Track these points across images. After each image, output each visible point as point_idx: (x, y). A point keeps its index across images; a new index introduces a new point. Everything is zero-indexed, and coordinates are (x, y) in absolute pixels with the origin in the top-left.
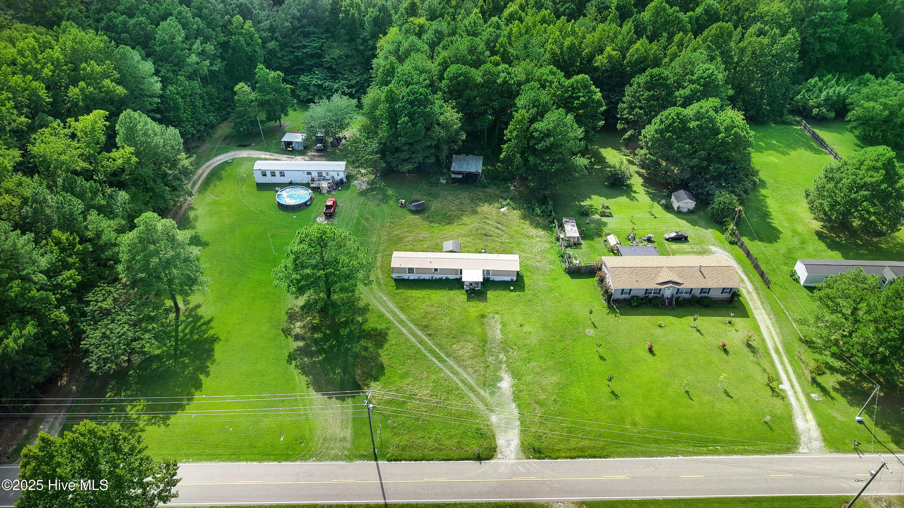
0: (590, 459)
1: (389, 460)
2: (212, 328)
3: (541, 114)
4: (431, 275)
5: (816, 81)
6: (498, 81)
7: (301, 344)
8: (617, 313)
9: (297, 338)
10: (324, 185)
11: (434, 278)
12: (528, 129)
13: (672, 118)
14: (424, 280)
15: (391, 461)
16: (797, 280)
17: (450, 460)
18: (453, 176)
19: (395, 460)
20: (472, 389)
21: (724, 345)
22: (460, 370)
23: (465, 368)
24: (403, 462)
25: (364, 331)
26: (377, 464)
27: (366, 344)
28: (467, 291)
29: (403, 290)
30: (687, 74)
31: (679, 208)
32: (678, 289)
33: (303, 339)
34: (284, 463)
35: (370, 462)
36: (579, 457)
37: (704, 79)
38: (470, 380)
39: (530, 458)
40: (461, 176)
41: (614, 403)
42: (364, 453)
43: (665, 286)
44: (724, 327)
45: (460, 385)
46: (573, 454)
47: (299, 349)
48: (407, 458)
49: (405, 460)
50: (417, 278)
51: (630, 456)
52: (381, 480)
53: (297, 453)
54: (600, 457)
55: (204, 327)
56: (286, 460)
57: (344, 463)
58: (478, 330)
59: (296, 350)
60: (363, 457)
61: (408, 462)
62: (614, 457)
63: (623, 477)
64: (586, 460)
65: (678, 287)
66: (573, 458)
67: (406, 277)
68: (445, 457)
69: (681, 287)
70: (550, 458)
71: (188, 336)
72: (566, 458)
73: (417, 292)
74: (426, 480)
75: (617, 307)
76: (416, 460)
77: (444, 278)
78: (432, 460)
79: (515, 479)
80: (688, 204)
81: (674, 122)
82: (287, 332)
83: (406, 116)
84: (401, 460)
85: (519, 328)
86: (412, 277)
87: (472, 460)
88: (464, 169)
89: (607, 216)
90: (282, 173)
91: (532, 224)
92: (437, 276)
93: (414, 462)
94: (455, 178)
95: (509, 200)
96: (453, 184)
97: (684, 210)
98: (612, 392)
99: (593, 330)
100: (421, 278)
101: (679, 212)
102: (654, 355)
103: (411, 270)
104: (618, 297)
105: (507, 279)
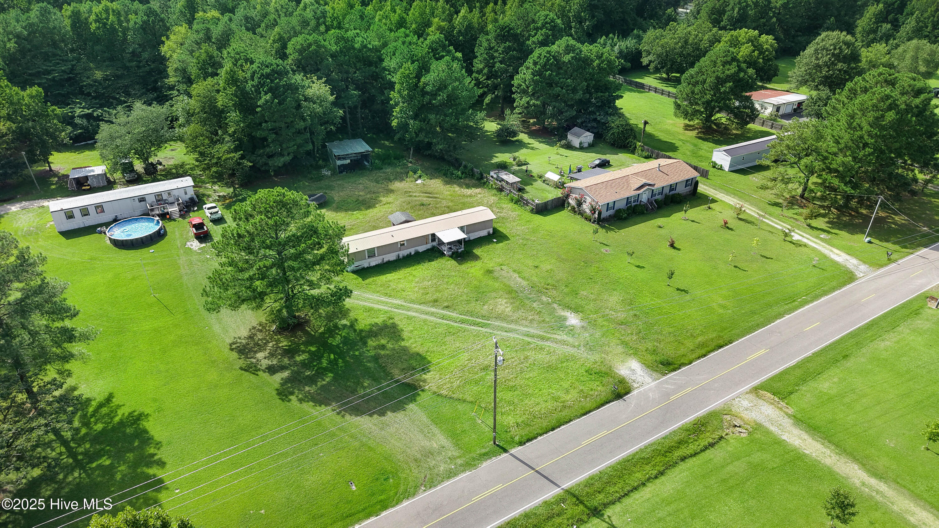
0: (720, 350)
1: (521, 444)
2: (119, 407)
3: (424, 68)
4: (397, 253)
5: (604, 40)
6: (356, 46)
7: (286, 374)
8: (613, 229)
9: (272, 370)
10: (174, 209)
11: (401, 256)
12: (416, 85)
13: (545, 56)
14: (389, 262)
15: (525, 443)
16: (721, 168)
17: (589, 412)
19: (529, 440)
20: (543, 338)
21: (726, 223)
22: (512, 326)
23: (516, 322)
24: (539, 438)
25: (361, 331)
26: (511, 455)
27: (377, 343)
28: (450, 256)
29: (374, 279)
30: (529, 25)
31: (581, 143)
32: (653, 191)
33: (283, 368)
34: (384, 514)
35: (500, 458)
37: (549, 24)
38: (532, 331)
39: (667, 374)
40: (348, 161)
41: (688, 297)
42: (484, 451)
43: (642, 190)
44: (709, 212)
45: (527, 339)
46: (703, 352)
47: (285, 381)
48: (541, 432)
49: (540, 435)
50: (379, 262)
51: (748, 333)
52: (533, 469)
53: (392, 493)
54: (726, 345)
55: (104, 410)
56: (385, 508)
57: (468, 473)
58: (497, 285)
59: (282, 385)
60: (486, 456)
61: (545, 435)
62: (737, 340)
63: (762, 352)
64: (717, 352)
66: (705, 356)
67: (366, 265)
68: (581, 412)
69: (654, 187)
70: (684, 365)
71: (84, 431)
72: (699, 358)
73: (393, 274)
74: (585, 443)
75: (609, 225)
76: (553, 429)
77: (413, 253)
78: (570, 421)
79: (672, 398)
80: (588, 137)
81: (548, 60)
82: (252, 369)
83: (266, 93)
84: (535, 438)
85: (537, 270)
86: (374, 262)
87: (613, 401)
88: (350, 152)
89: (525, 164)
90: (99, 208)
91: (460, 186)
92: (404, 253)
93: (551, 432)
94: (342, 165)
95: (419, 172)
96: (341, 172)
97: (586, 145)
98: (678, 289)
99: (608, 248)
100: (385, 260)
101: (581, 148)
102: (679, 249)
103: (371, 253)
104: (605, 214)
105: (484, 233)
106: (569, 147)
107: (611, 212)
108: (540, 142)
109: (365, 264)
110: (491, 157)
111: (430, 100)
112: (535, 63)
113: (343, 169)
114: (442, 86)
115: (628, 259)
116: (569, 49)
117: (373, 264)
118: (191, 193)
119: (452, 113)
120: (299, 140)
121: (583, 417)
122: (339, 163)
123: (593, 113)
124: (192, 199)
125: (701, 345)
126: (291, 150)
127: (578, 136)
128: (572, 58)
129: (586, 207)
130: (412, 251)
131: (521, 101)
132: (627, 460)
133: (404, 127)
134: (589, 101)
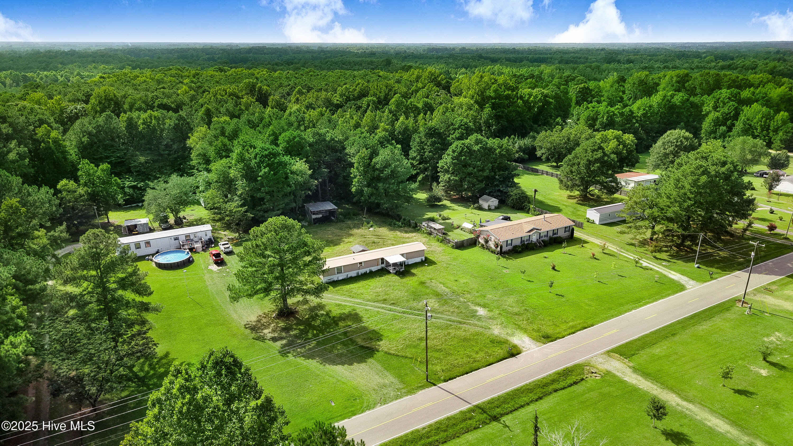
0: (585, 330)
1: (445, 381)
2: (174, 359)
3: (375, 153)
4: (357, 271)
5: (508, 139)
7: (284, 342)
8: (511, 259)
9: (274, 339)
10: (198, 246)
11: (360, 274)
12: (369, 164)
13: (461, 147)
14: (351, 278)
15: (447, 381)
16: (593, 222)
17: (492, 364)
19: (450, 379)
20: (460, 323)
22: (439, 315)
23: (442, 313)
24: (458, 378)
25: (334, 317)
26: (439, 387)
27: (346, 324)
28: (394, 274)
30: (449, 126)
31: (489, 206)
32: (540, 234)
33: (282, 338)
34: (354, 417)
35: (431, 388)
36: (577, 331)
37: (464, 126)
38: (453, 318)
39: (547, 343)
40: (321, 215)
41: (563, 299)
42: (420, 385)
43: (530, 233)
44: (581, 249)
46: (573, 330)
47: (284, 346)
49: (459, 376)
50: (345, 277)
51: (605, 320)
52: (452, 394)
53: (359, 407)
54: (589, 327)
56: (355, 415)
57: (409, 397)
58: (428, 291)
59: (282, 348)
60: (422, 387)
61: (462, 377)
62: (597, 324)
63: (615, 331)
64: (582, 331)
66: (574, 333)
67: (335, 279)
68: (487, 364)
69: (541, 231)
70: (559, 338)
72: (569, 334)
74: (488, 381)
75: (508, 256)
76: (467, 373)
77: (368, 272)
78: (479, 369)
79: (550, 356)
80: (494, 202)
81: (463, 149)
82: (260, 339)
83: (265, 168)
84: (455, 378)
85: (456, 283)
86: (341, 277)
88: (321, 209)
89: (448, 219)
90: (148, 243)
91: (401, 231)
92: (362, 271)
93: (466, 375)
94: (316, 218)
95: (371, 223)
96: (315, 223)
97: (493, 208)
98: (557, 295)
99: (507, 270)
100: (349, 276)
101: (490, 210)
102: (559, 271)
103: (339, 270)
104: (505, 249)
105: (418, 260)
106: (480, 208)
107: (510, 247)
108: (459, 206)
109: (335, 277)
110: (423, 215)
111: (379, 174)
112: (454, 152)
113: (317, 221)
114: (387, 165)
115: (522, 276)
116: (477, 142)
117: (340, 278)
118: (210, 235)
119: (394, 183)
120: (286, 200)
121: (488, 367)
122: (314, 217)
123: (498, 186)
124: (210, 239)
125: (572, 327)
126: (280, 206)
127: (487, 201)
128: (480, 147)
129: (492, 244)
130: (368, 270)
131: (444, 177)
132: (517, 390)
133: (360, 192)
134: (494, 178)
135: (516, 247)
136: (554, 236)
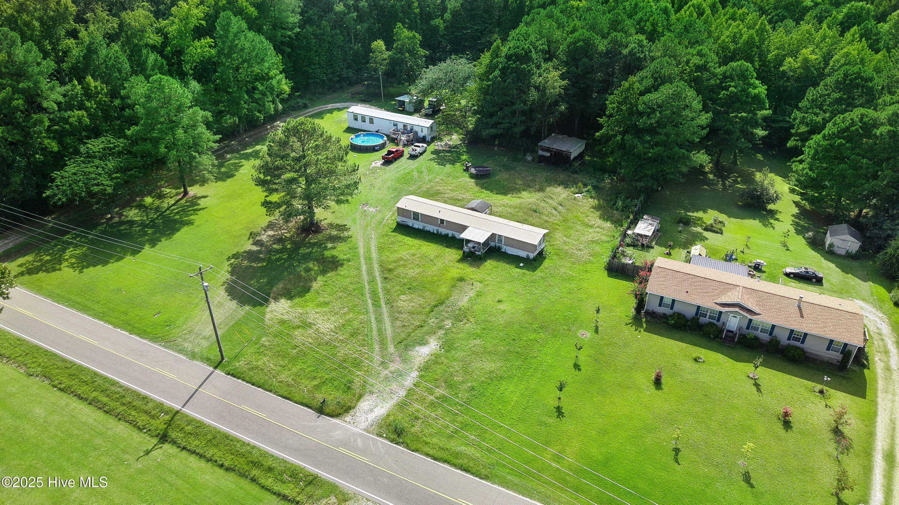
0: (459, 471)
2: (197, 215)
4: (436, 228)
8: (642, 327)
9: (257, 243)
10: (405, 138)
11: (440, 232)
14: (429, 232)
15: (229, 374)
17: (288, 399)
18: (540, 152)
20: (382, 341)
21: (786, 414)
22: (387, 320)
25: (323, 255)
26: (213, 372)
27: (312, 266)
28: (464, 253)
29: (397, 234)
31: (831, 245)
32: (750, 321)
33: (261, 245)
34: (133, 336)
35: (208, 367)
36: (445, 461)
38: (389, 332)
39: (381, 436)
40: (548, 154)
41: (551, 421)
42: (212, 357)
43: (727, 309)
44: (806, 394)
45: (375, 333)
47: (249, 252)
48: (246, 378)
49: (243, 380)
50: (421, 228)
52: (199, 387)
53: (155, 332)
56: (139, 335)
57: (185, 358)
58: (444, 290)
59: (245, 252)
62: (494, 483)
65: (749, 317)
66: (435, 459)
67: (411, 225)
68: (285, 394)
69: (754, 318)
70: (407, 447)
72: (428, 455)
73: (411, 239)
74: (243, 407)
75: (646, 322)
76: (253, 384)
78: (270, 391)
79: (342, 450)
80: (848, 242)
84: (238, 378)
85: (495, 303)
86: (418, 225)
87: (312, 409)
92: (443, 231)
93: (250, 385)
96: (540, 162)
98: (558, 407)
100: (425, 229)
102: (658, 388)
103: (416, 216)
105: (523, 254)
106: (816, 243)
107: (667, 311)
109: (410, 222)
117: (416, 226)
121: (280, 398)
124: (424, 137)
127: (833, 235)
130: (450, 233)
135: (680, 315)
136: (792, 342)
